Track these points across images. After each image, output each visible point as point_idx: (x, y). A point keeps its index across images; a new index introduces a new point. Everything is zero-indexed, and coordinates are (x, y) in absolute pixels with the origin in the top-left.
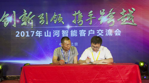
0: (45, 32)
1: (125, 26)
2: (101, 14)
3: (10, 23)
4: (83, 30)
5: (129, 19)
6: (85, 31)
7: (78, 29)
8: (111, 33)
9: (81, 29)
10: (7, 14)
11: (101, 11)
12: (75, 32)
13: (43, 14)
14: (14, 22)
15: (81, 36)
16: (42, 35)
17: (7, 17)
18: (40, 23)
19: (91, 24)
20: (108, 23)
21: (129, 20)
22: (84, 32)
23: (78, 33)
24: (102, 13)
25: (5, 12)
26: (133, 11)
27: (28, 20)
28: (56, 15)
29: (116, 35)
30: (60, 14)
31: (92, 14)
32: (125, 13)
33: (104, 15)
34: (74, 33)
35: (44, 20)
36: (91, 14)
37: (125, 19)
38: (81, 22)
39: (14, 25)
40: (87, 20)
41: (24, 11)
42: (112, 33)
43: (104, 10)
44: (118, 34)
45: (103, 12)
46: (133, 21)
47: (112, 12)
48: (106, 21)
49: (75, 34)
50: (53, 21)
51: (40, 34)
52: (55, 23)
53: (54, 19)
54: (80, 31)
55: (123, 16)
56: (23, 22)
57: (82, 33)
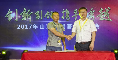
0: (40, 26)
1: (103, 21)
3: (13, 18)
4: (69, 24)
5: (106, 16)
6: (71, 25)
7: (66, 23)
9: (68, 23)
10: (11, 11)
13: (39, 11)
14: (16, 18)
15: (68, 28)
16: (37, 28)
17: (11, 14)
18: (36, 18)
22: (70, 26)
25: (10, 9)
27: (27, 16)
28: (49, 13)
30: (52, 12)
31: (77, 12)
32: (103, 11)
36: (76, 11)
37: (102, 16)
38: (68, 18)
39: (16, 20)
40: (73, 16)
41: (24, 9)
46: (109, 17)
47: (92, 10)
50: (46, 17)
51: (36, 27)
52: (48, 18)
53: (47, 15)
54: (67, 25)
55: (101, 13)
56: (23, 17)
57: (69, 26)
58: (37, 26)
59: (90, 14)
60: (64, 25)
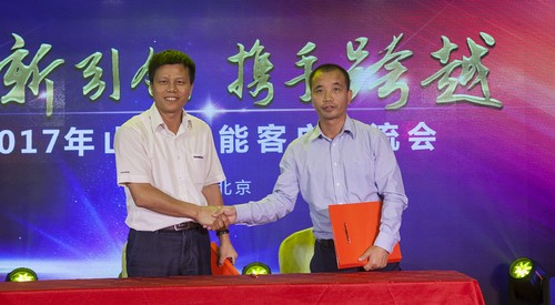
0: (107, 135)
1: (453, 108)
2: (351, 58)
4: (272, 126)
5: (471, 80)
6: (283, 129)
7: (253, 122)
8: (393, 139)
9: (266, 120)
11: (350, 44)
12: (238, 136)
13: (98, 55)
15: (264, 150)
16: (92, 148)
18: (85, 93)
19: (306, 98)
20: (381, 96)
21: (469, 83)
22: (279, 134)
23: (253, 139)
24: (355, 53)
26: (487, 46)
27: (30, 80)
29: (414, 147)
31: (313, 58)
33: (365, 62)
34: (235, 138)
35: (103, 83)
36: (306, 55)
37: (451, 79)
38: (264, 92)
40: (292, 82)
41: (14, 41)
42: (396, 139)
43: (363, 40)
44: (423, 143)
45: (360, 47)
46: (485, 88)
47: (398, 47)
48: (371, 85)
49: (238, 144)
50: (143, 86)
51: (86, 144)
54: (260, 131)
55: (444, 65)
56: (11, 87)
57: (270, 139)
58: (90, 139)
59: (388, 67)
60: (240, 131)
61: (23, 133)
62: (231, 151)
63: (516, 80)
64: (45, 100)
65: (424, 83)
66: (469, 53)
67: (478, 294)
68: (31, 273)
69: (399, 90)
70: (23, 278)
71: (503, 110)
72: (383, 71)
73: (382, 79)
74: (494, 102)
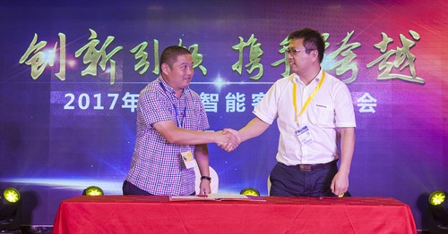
1: (389, 84)
3: (47, 70)
4: (261, 94)
5: (403, 64)
10: (43, 42)
12: (238, 100)
13: (145, 44)
14: (59, 67)
17: (40, 50)
18: (136, 69)
20: (338, 74)
21: (401, 66)
25: (36, 35)
26: (415, 40)
27: (100, 60)
29: (361, 111)
30: (196, 46)
32: (390, 46)
34: (236, 101)
35: (148, 63)
37: (388, 63)
38: (257, 70)
39: (61, 75)
40: (276, 64)
41: (90, 34)
43: (326, 36)
44: (367, 108)
47: (350, 41)
48: (332, 67)
49: (238, 106)
54: (253, 97)
55: (383, 53)
56: (88, 65)
60: (240, 97)
61: (95, 96)
62: (233, 110)
63: (435, 65)
64: (109, 74)
65: (369, 66)
66: (401, 45)
67: (410, 216)
68: (99, 190)
69: (351, 70)
70: (94, 193)
71: (425, 86)
72: (340, 57)
73: (339, 62)
74: (419, 80)
